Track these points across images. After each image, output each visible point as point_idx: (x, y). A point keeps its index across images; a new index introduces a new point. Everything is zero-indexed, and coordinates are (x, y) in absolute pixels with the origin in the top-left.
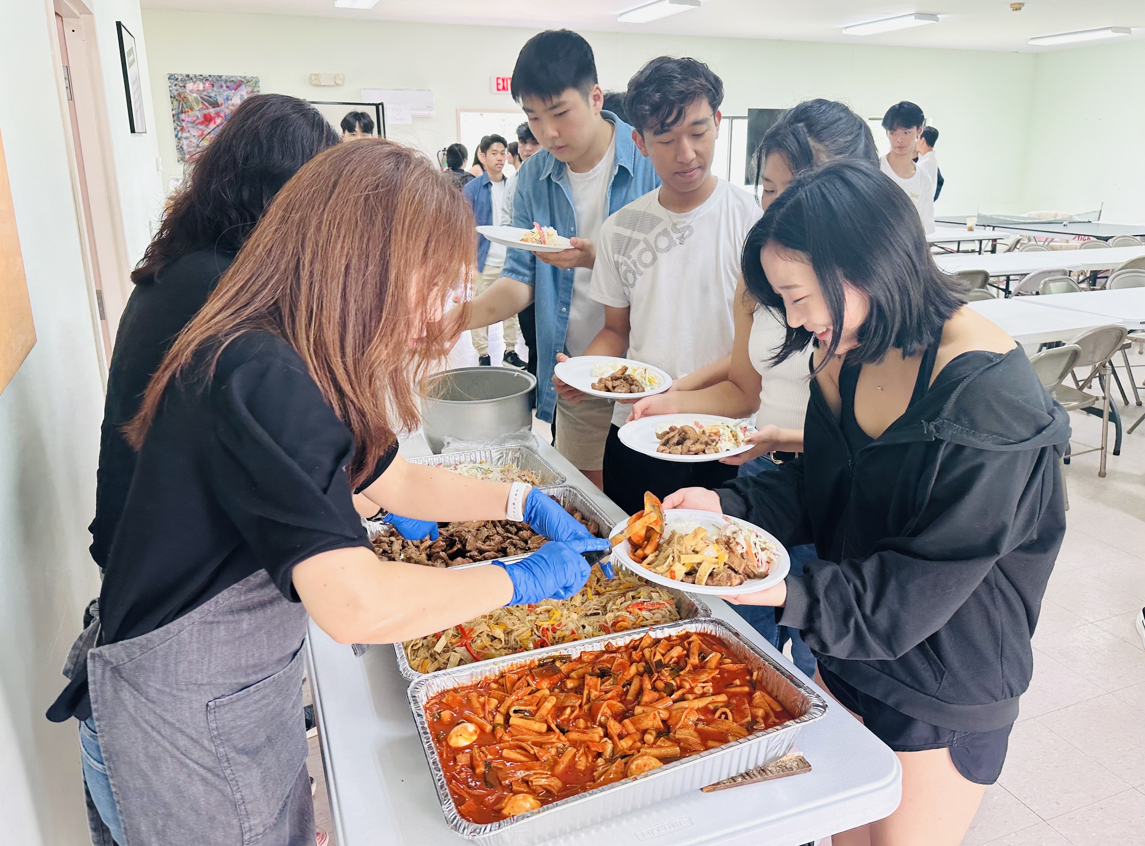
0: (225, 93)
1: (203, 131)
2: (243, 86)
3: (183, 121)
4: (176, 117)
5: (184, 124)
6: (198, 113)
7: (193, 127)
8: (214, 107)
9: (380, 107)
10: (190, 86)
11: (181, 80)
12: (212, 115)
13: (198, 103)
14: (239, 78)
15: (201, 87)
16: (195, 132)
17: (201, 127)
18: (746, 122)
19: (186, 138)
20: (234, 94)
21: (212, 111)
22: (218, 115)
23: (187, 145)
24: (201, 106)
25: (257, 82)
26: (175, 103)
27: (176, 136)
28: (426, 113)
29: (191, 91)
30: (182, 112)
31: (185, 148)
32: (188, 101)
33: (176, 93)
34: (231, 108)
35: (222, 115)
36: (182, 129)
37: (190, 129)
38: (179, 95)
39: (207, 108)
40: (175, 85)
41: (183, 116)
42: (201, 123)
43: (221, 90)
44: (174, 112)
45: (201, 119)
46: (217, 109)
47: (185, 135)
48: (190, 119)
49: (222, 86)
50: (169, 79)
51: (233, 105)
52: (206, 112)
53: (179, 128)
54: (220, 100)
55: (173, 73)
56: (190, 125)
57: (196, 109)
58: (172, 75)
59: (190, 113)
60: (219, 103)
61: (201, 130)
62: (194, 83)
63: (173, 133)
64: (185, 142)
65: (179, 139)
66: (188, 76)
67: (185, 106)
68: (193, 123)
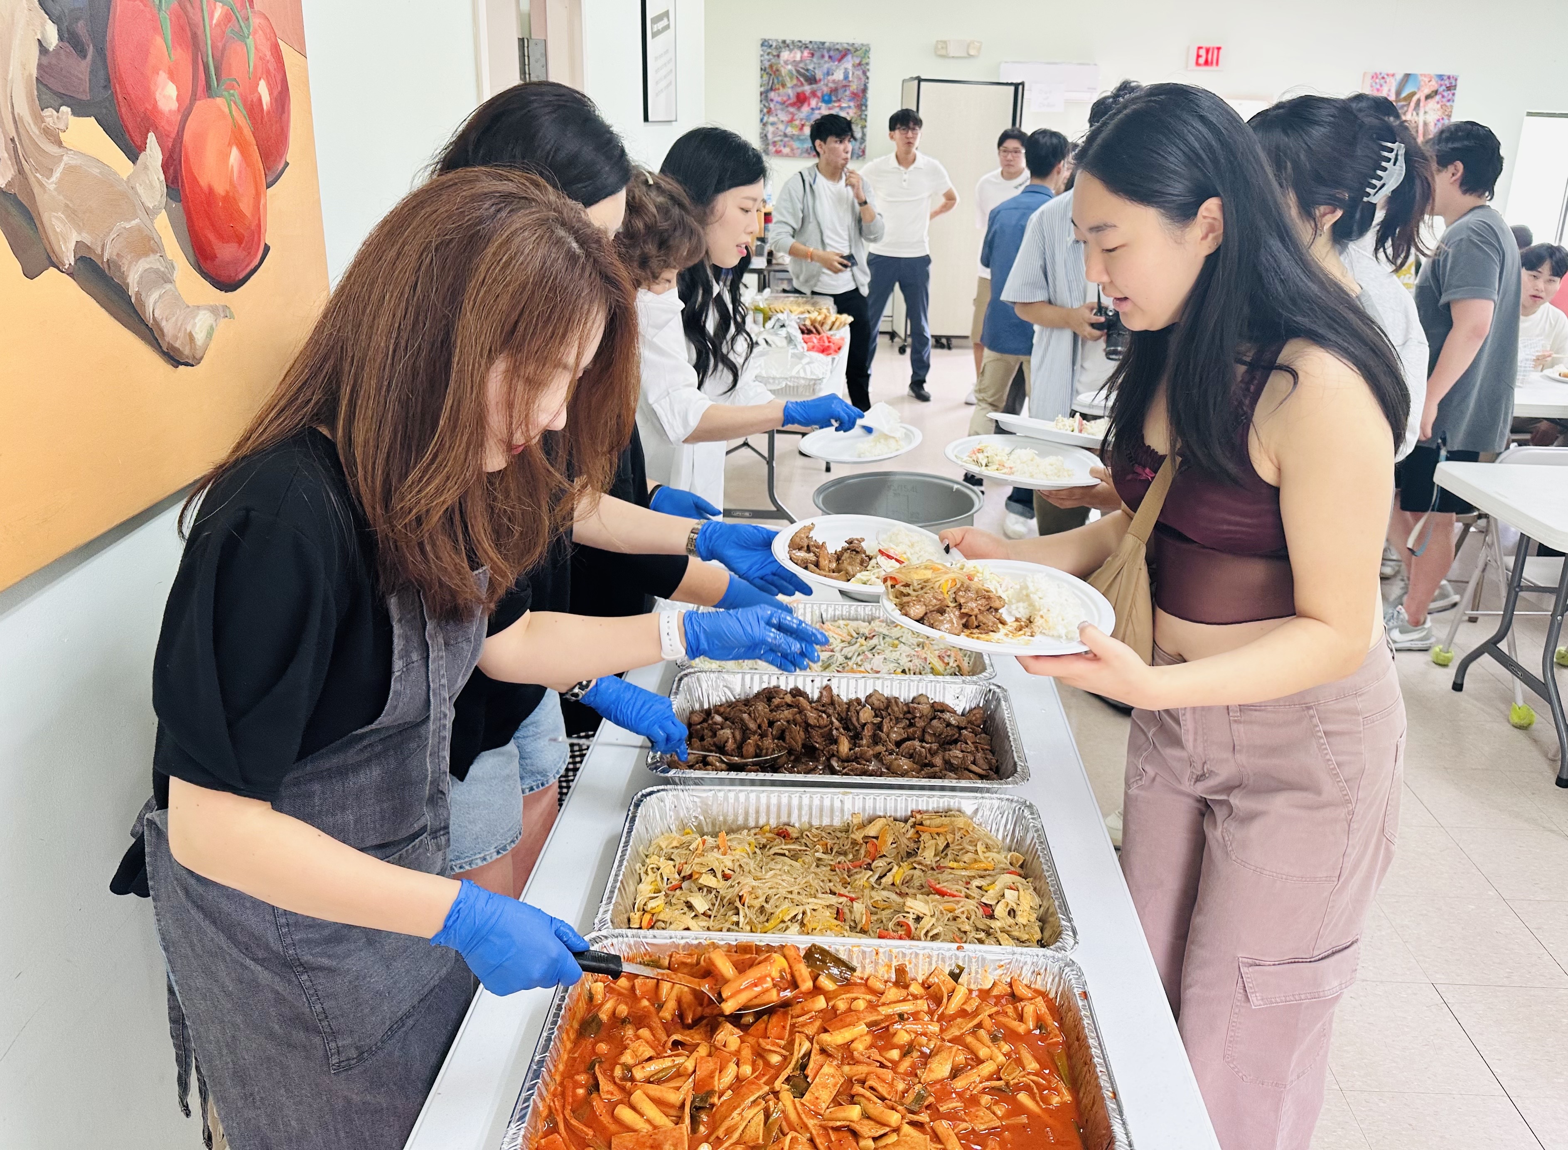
0: (826, 66)
1: (793, 114)
2: (849, 57)
3: (772, 100)
4: (765, 96)
5: (772, 105)
6: (790, 91)
7: (782, 110)
8: (811, 84)
9: (1020, 87)
10: (785, 55)
11: (776, 48)
12: (807, 94)
13: (791, 78)
14: (846, 46)
15: (798, 58)
16: (783, 116)
17: (792, 109)
19: (773, 124)
20: (837, 67)
21: (807, 88)
22: (814, 94)
23: (773, 132)
24: (795, 81)
25: (867, 51)
26: (765, 77)
27: (762, 120)
29: (786, 63)
30: (772, 89)
31: (770, 136)
32: (780, 75)
33: (767, 64)
34: (831, 85)
35: (819, 94)
36: (769, 112)
37: (779, 112)
38: (771, 66)
39: (802, 84)
40: (768, 54)
41: (772, 95)
42: (793, 105)
43: (822, 62)
44: (762, 89)
45: (793, 99)
46: (814, 86)
47: (772, 119)
48: (779, 99)
49: (823, 56)
50: (762, 45)
51: (834, 81)
52: (799, 90)
53: (765, 110)
54: (819, 75)
55: (767, 38)
56: (779, 106)
57: (789, 85)
58: (765, 41)
59: (781, 90)
60: (818, 77)
61: (791, 113)
62: (791, 51)
63: (757, 116)
64: (770, 129)
65: (765, 125)
66: (784, 42)
67: (776, 81)
68: (783, 103)
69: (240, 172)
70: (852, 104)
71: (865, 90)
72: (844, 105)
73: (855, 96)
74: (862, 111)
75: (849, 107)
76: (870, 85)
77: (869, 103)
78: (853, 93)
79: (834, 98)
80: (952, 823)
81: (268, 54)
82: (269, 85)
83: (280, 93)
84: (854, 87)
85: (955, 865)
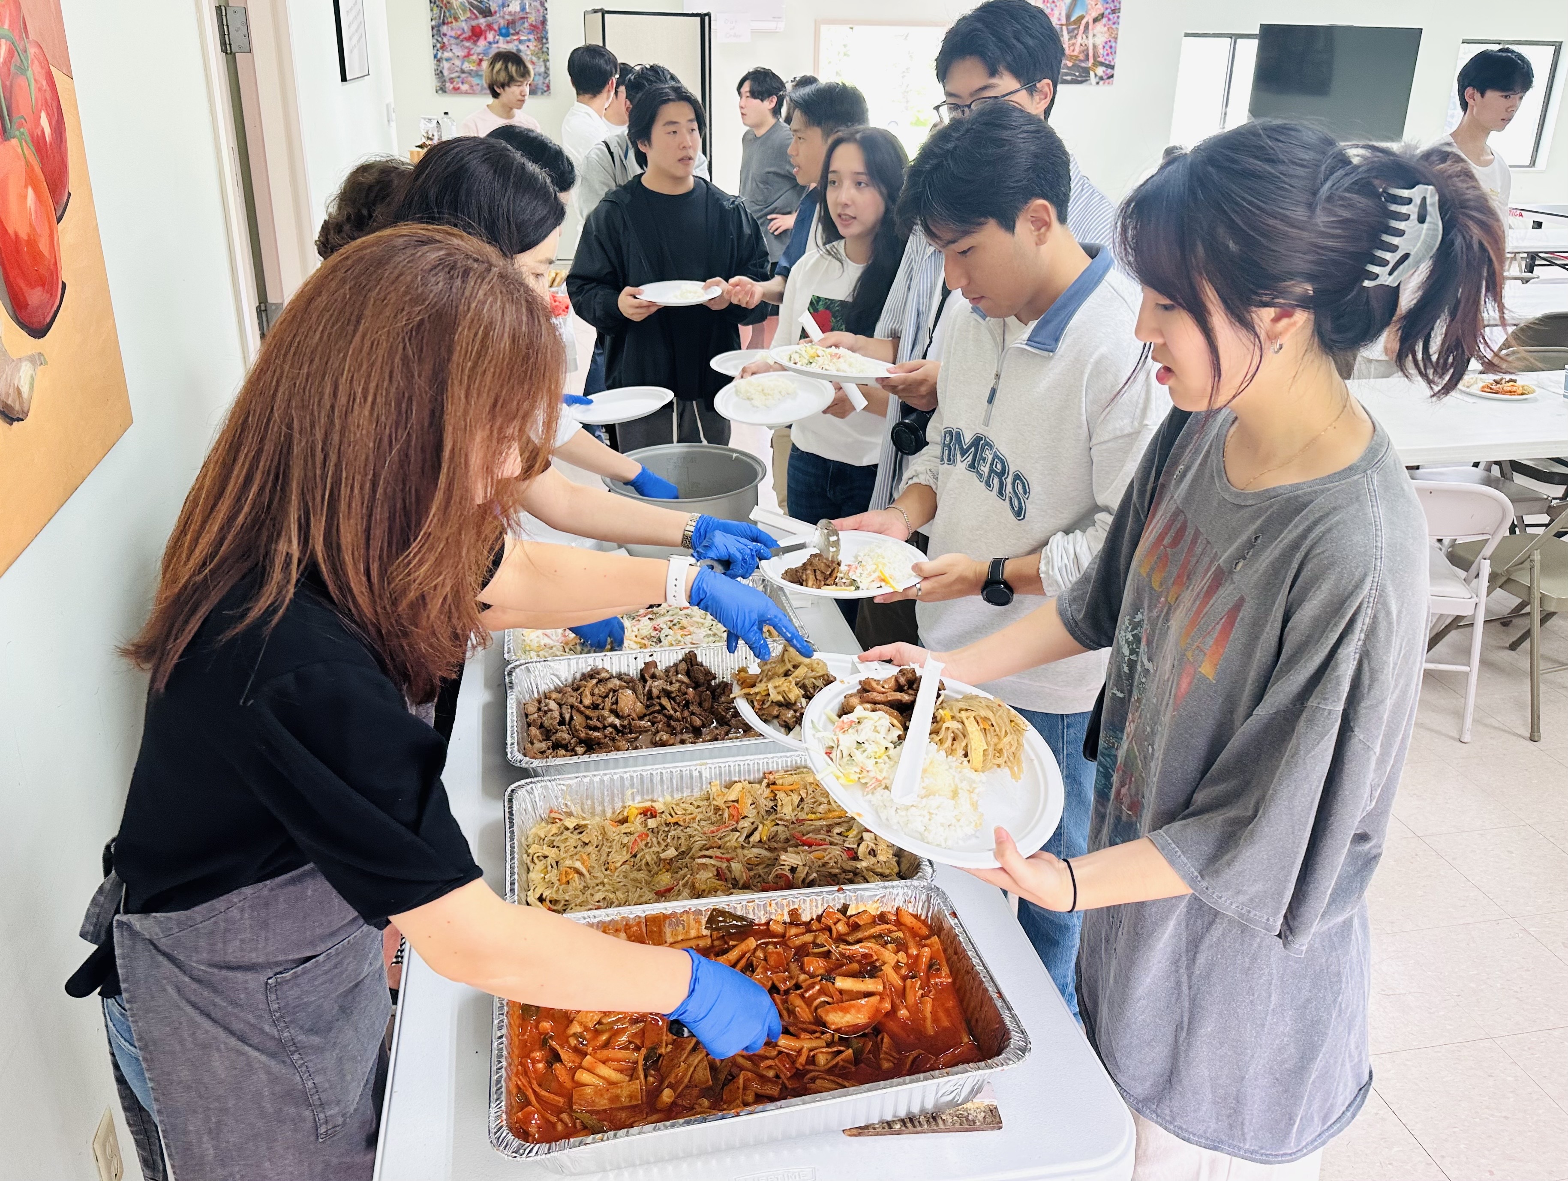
1: (470, 49)
3: (445, 35)
4: (436, 30)
5: (445, 40)
6: (464, 24)
7: (457, 44)
8: (485, 17)
9: (707, 18)
12: (483, 27)
13: (464, 11)
16: (459, 51)
17: (467, 44)
18: (1254, 43)
19: (447, 60)
21: (482, 21)
22: (490, 27)
23: (449, 69)
24: (469, 14)
26: (436, 10)
27: (435, 56)
28: (771, 25)
30: (444, 23)
31: (446, 73)
32: (452, 7)
34: (507, 17)
35: (496, 27)
36: (443, 47)
37: (453, 47)
39: (477, 18)
41: (444, 29)
42: (468, 39)
44: (433, 23)
45: (468, 33)
46: (490, 19)
47: (447, 54)
48: (453, 34)
51: (510, 13)
52: (474, 23)
53: (438, 45)
54: (494, 7)
56: (453, 41)
57: (462, 18)
59: (454, 23)
60: (493, 10)
61: (468, 48)
63: (431, 52)
64: (446, 65)
65: (439, 61)
67: (447, 14)
68: (457, 38)
69: (36, 212)
70: (531, 37)
71: (544, 22)
72: (523, 38)
73: (534, 28)
74: (543, 44)
75: (529, 40)
76: (548, 17)
77: (550, 35)
78: (531, 25)
79: (512, 31)
80: (803, 779)
81: (44, 83)
82: (48, 114)
83: (57, 121)
84: (533, 18)
85: (813, 816)
